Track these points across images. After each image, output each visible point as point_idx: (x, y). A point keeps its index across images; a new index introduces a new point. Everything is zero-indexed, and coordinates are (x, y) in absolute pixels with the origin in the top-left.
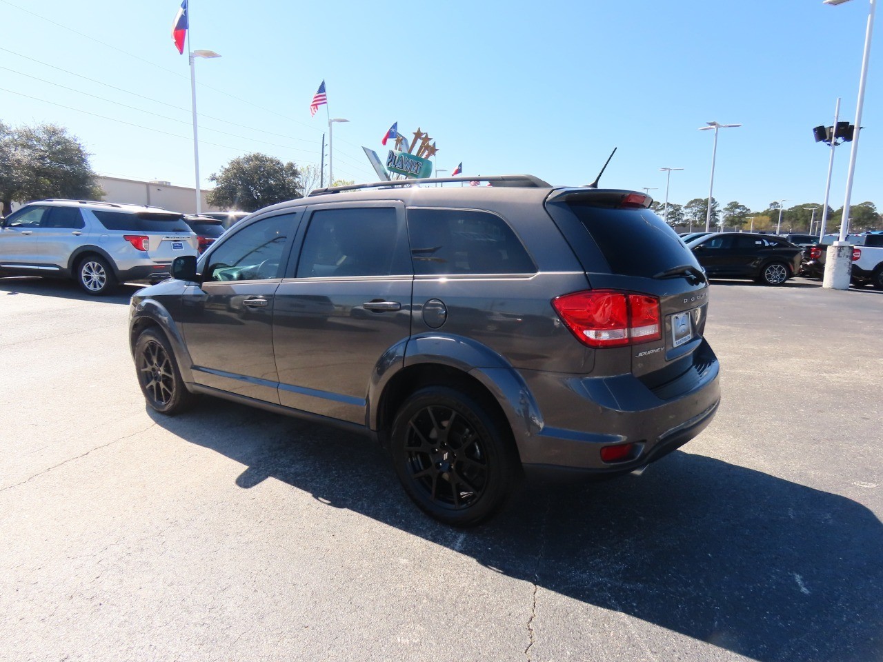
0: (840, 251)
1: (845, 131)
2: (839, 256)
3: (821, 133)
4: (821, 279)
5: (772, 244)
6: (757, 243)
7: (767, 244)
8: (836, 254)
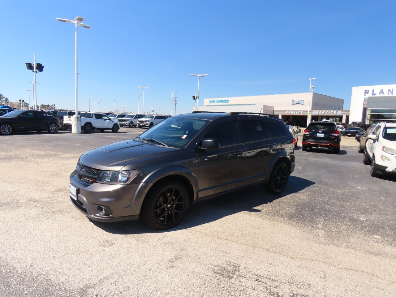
0: (77, 119)
1: (40, 68)
2: (77, 121)
3: (30, 66)
4: (71, 130)
5: (50, 115)
6: (44, 115)
7: (48, 116)
8: (76, 120)
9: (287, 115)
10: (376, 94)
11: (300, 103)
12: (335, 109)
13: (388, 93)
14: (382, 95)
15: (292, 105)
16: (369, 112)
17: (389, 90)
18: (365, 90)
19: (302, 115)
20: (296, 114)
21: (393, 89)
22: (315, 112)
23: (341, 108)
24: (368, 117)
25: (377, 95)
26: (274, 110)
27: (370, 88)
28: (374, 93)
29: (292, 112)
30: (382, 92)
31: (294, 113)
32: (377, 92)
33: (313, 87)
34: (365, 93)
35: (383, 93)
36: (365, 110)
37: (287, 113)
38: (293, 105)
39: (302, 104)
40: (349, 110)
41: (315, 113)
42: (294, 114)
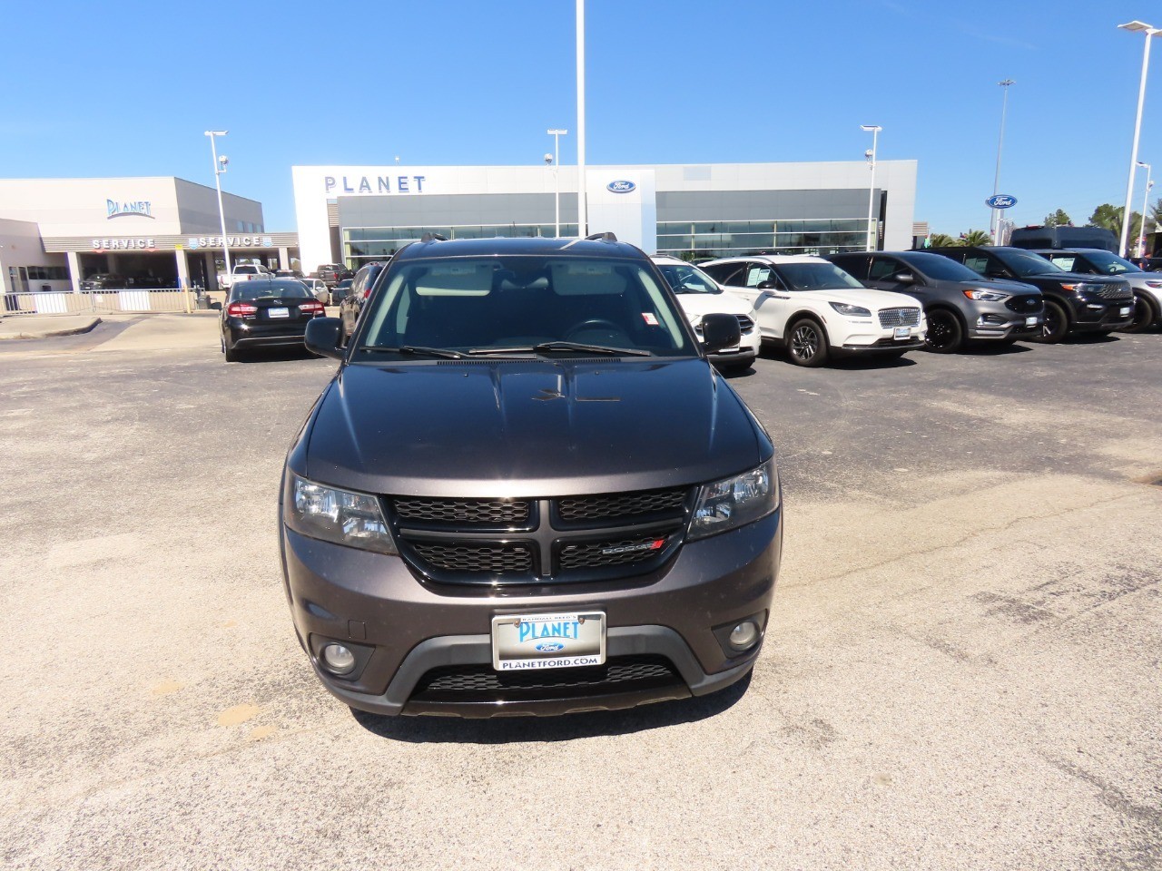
9: (99, 251)
10: (352, 189)
11: (138, 211)
12: (245, 231)
13: (380, 189)
14: (366, 193)
15: (109, 218)
16: (345, 237)
17: (380, 180)
18: (327, 178)
19: (152, 250)
20: (130, 249)
21: (387, 178)
22: (196, 239)
23: (259, 228)
24: (346, 252)
25: (356, 193)
26: (42, 236)
27: (337, 171)
28: (348, 187)
29: (114, 243)
30: (365, 184)
31: (124, 247)
32: (354, 183)
33: (223, 158)
34: (327, 185)
35: (368, 186)
36: (335, 233)
37: (95, 247)
38: (113, 216)
39: (145, 215)
40: (296, 234)
41: (196, 243)
42: (123, 250)
